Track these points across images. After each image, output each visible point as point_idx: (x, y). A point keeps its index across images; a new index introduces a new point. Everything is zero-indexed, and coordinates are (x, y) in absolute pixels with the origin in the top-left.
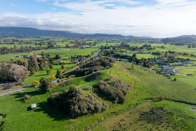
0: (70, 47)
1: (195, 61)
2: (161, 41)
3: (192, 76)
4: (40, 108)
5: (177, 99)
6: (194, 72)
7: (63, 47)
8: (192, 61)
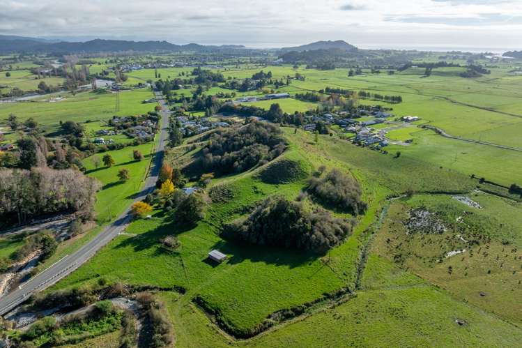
0: (55, 90)
1: (391, 109)
2: (281, 60)
3: (416, 144)
4: (232, 256)
5: (431, 190)
6: (411, 134)
7: (31, 93)
8: (386, 109)
